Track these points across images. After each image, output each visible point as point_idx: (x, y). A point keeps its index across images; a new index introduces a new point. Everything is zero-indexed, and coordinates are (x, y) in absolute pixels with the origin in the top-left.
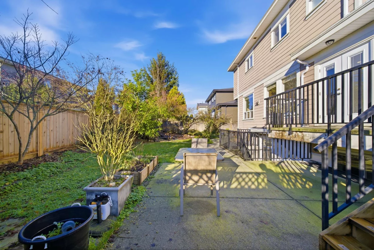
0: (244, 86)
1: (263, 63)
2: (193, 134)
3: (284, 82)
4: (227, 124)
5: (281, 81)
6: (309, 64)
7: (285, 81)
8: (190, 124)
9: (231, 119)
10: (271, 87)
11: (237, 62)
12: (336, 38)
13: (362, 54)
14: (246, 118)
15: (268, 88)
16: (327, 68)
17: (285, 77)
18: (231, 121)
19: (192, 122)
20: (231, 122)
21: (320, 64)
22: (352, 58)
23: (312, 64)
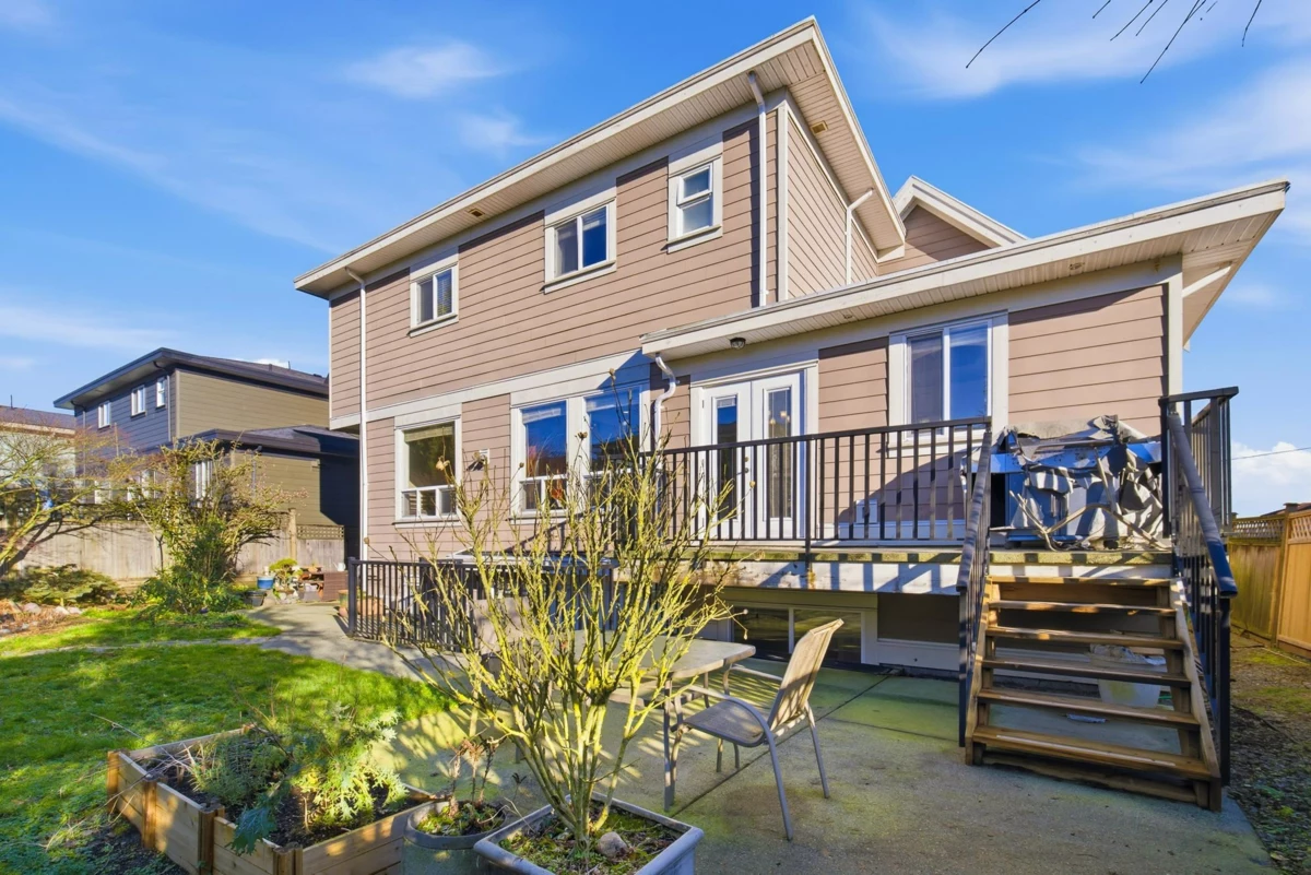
0: (406, 378)
1: (504, 321)
2: (73, 594)
3: (593, 407)
4: (271, 536)
5: (582, 401)
6: (677, 379)
7: (598, 405)
8: (29, 537)
9: (293, 513)
10: (540, 413)
11: (364, 268)
12: (750, 338)
13: (789, 392)
14: (413, 512)
15: (528, 415)
16: (719, 402)
17: (601, 392)
18: (293, 521)
19: (43, 520)
20: (293, 527)
21: (703, 387)
22: (770, 395)
23: (684, 380)
